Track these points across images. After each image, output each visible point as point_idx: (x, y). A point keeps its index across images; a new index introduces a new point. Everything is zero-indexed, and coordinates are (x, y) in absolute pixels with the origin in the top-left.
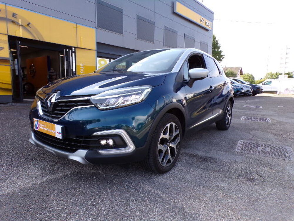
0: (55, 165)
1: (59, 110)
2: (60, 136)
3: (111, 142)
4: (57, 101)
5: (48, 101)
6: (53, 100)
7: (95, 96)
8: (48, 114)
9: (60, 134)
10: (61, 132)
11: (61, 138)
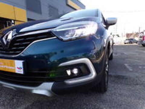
0: (13, 98)
1: (17, 46)
2: (21, 72)
3: (75, 71)
4: (14, 37)
5: (4, 39)
6: (10, 37)
7: (56, 28)
8: (5, 52)
9: (21, 68)
10: (22, 67)
11: (22, 73)
